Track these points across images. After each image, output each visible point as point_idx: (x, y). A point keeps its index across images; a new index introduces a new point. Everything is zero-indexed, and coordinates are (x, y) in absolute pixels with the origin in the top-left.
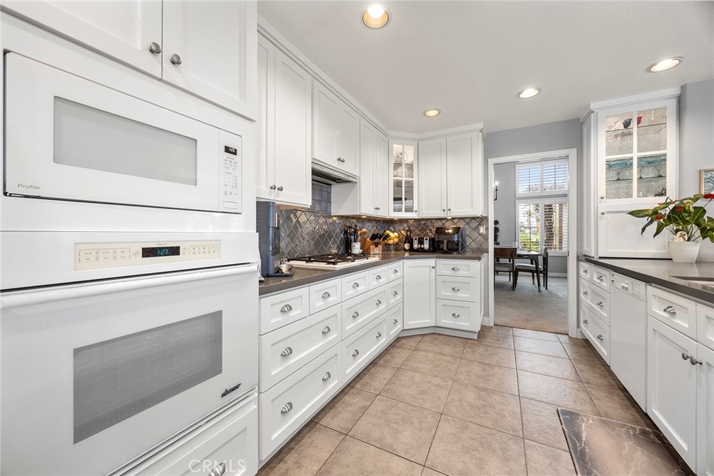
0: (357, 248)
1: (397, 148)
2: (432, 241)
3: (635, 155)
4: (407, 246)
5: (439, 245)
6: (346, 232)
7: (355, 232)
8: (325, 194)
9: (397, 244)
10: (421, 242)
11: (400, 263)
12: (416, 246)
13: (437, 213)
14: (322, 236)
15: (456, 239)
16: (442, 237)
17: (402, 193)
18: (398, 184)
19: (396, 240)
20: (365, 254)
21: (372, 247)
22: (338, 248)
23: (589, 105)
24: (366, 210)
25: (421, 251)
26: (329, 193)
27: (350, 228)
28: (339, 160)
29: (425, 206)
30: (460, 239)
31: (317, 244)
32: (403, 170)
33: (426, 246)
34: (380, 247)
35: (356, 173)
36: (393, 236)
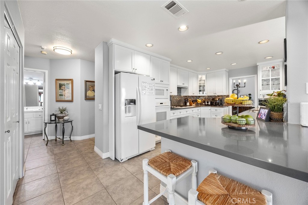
0: (188, 104)
1: (200, 76)
2: (211, 102)
3: (270, 78)
4: (204, 104)
5: (213, 104)
6: (185, 100)
7: (188, 100)
8: (180, 91)
9: (201, 103)
10: (208, 102)
11: (200, 108)
12: (206, 104)
13: (212, 94)
14: (179, 101)
15: (218, 102)
16: (214, 101)
17: (202, 88)
18: (200, 86)
19: (201, 102)
20: (190, 105)
21: (193, 104)
22: (183, 104)
23: (256, 64)
24: (190, 94)
25: (208, 105)
26: (181, 90)
27: (186, 99)
28: (183, 84)
29: (209, 92)
30: (220, 102)
31: (178, 103)
32: (202, 82)
33: (209, 104)
34: (195, 104)
35: (187, 86)
36: (199, 101)
